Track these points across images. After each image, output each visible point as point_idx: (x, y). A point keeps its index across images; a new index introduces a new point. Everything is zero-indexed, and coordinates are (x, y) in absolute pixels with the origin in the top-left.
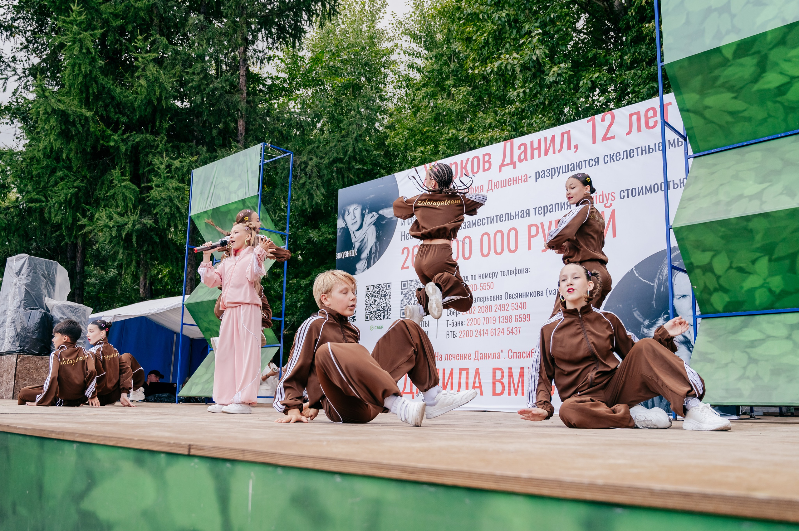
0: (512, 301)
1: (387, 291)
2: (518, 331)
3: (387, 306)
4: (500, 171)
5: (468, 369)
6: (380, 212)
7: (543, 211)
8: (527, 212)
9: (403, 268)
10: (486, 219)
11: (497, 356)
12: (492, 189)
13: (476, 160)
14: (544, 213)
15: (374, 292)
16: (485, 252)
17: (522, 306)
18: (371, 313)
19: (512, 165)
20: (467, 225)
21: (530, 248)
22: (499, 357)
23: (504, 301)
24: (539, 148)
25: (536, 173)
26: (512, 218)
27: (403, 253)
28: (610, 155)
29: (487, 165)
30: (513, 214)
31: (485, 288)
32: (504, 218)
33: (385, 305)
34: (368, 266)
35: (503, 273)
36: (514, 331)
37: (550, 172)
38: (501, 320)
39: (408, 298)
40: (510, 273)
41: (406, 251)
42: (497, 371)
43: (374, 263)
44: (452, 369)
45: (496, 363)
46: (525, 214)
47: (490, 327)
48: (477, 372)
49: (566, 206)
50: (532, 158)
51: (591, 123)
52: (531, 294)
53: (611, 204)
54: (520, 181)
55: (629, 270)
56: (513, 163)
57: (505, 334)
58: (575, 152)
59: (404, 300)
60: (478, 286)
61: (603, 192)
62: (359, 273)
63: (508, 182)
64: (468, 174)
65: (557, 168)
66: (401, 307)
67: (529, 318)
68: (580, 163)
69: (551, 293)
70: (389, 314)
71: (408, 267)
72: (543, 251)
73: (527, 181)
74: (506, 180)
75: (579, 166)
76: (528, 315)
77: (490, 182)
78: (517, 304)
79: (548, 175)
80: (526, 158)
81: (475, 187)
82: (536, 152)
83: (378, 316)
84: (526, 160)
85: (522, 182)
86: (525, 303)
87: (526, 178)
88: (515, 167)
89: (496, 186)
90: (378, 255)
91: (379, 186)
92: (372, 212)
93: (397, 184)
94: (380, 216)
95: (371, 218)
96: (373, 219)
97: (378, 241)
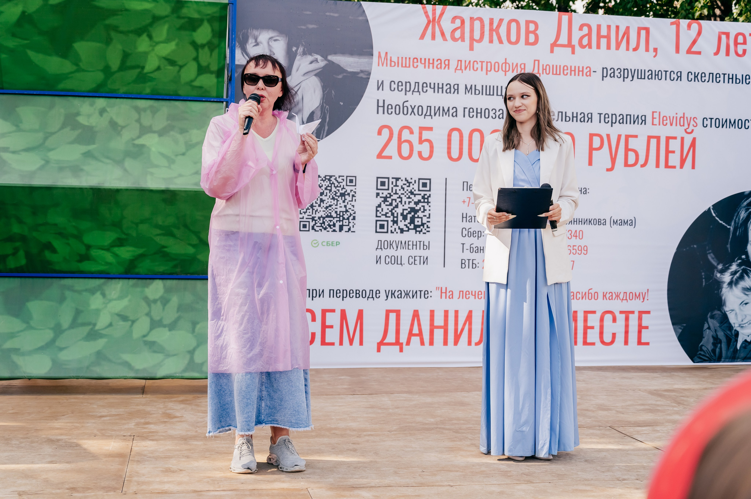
1: (348, 189)
3: (347, 211)
4: (552, 51)
6: (330, 58)
7: (610, 119)
8: (590, 116)
9: (380, 156)
13: (514, 25)
14: (612, 123)
17: (577, 235)
18: (313, 219)
19: (570, 49)
20: (498, 114)
21: (590, 163)
24: (608, 37)
25: (603, 68)
26: (568, 119)
27: (380, 133)
28: (695, 73)
29: (532, 38)
30: (569, 114)
33: (344, 209)
37: (622, 73)
39: (391, 204)
41: (386, 132)
44: (470, 312)
46: (587, 118)
49: (640, 121)
50: (598, 47)
51: (674, 27)
52: (590, 222)
53: (693, 130)
54: (581, 73)
56: (570, 45)
58: (655, 56)
59: (383, 205)
63: (564, 70)
64: (501, 42)
65: (631, 70)
66: (377, 216)
67: (587, 250)
68: (660, 72)
69: (615, 222)
70: (351, 225)
71: (390, 157)
72: (608, 170)
73: (590, 75)
74: (560, 66)
75: (658, 75)
76: (585, 247)
77: (536, 62)
78: (570, 232)
79: (619, 76)
80: (590, 45)
81: (513, 64)
82: (604, 41)
83: (329, 226)
84: (590, 47)
85: (583, 75)
86: (581, 232)
87: (589, 72)
88: (573, 52)
89: (544, 71)
90: (326, 128)
91: (328, 14)
92: (313, 54)
93: (368, 21)
94: (331, 64)
95: (311, 63)
96: (314, 66)
97: (326, 105)
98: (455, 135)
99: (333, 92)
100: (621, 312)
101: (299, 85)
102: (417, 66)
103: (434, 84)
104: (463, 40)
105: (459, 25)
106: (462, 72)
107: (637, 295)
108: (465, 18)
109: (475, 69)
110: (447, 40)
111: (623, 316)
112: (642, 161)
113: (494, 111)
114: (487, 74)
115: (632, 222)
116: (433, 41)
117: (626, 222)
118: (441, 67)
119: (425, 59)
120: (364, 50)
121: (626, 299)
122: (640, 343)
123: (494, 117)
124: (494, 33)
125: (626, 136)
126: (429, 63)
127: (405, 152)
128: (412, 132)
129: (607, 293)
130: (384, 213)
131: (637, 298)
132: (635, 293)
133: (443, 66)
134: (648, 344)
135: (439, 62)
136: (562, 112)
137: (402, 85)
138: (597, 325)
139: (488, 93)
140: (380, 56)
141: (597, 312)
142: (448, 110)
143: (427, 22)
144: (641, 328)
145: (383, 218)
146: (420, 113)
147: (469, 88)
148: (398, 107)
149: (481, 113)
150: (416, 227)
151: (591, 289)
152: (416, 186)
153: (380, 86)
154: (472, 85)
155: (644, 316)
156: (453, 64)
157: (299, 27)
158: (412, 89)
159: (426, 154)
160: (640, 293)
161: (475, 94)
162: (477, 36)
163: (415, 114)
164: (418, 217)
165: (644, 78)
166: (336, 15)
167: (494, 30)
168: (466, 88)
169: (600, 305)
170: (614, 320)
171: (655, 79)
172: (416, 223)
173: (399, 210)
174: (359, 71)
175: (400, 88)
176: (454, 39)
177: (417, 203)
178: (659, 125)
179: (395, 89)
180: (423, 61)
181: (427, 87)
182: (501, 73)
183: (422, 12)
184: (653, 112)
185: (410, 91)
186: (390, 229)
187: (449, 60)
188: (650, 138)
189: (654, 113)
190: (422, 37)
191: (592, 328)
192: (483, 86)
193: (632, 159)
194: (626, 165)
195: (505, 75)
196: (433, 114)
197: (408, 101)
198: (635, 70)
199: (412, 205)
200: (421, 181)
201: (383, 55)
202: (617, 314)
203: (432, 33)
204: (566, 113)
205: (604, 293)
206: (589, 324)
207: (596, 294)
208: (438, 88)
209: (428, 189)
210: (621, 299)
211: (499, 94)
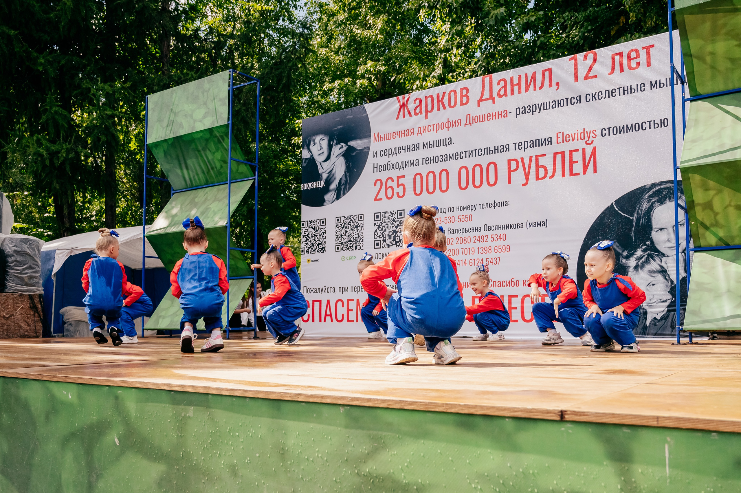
0: (491, 232)
1: (360, 222)
2: (498, 261)
3: (359, 237)
4: (479, 105)
6: (349, 144)
7: (523, 146)
8: (507, 147)
9: (376, 199)
10: (464, 153)
12: (470, 123)
13: (452, 94)
14: (524, 148)
15: (345, 224)
16: (463, 185)
17: (502, 238)
18: (342, 243)
19: (491, 101)
20: (443, 158)
21: (509, 182)
23: (483, 233)
24: (519, 84)
25: (516, 109)
26: (491, 152)
27: (375, 185)
28: (592, 94)
29: (465, 99)
30: (492, 149)
31: (463, 220)
32: (483, 153)
33: (357, 236)
34: (338, 198)
35: (482, 206)
36: (494, 261)
37: (531, 109)
38: (481, 251)
39: (382, 229)
40: (489, 205)
41: (379, 183)
43: (344, 194)
49: (547, 142)
50: (512, 93)
51: (573, 61)
52: (510, 227)
53: (593, 141)
54: (500, 116)
55: (608, 204)
56: (491, 97)
58: (557, 89)
59: (378, 231)
60: (456, 218)
61: (584, 129)
62: (328, 204)
63: (488, 117)
64: (445, 108)
65: (538, 104)
66: (375, 238)
67: (509, 249)
68: (562, 100)
69: (531, 225)
70: (361, 245)
71: (381, 199)
72: (523, 185)
73: (507, 116)
74: (485, 115)
75: (560, 103)
76: (508, 246)
77: (468, 116)
78: (496, 236)
79: (529, 112)
80: (506, 94)
81: (453, 121)
82: (516, 88)
83: (350, 247)
85: (502, 118)
86: (504, 235)
87: (506, 114)
88: (494, 103)
89: (474, 121)
90: (348, 187)
91: (347, 117)
92: (341, 143)
93: (368, 116)
94: (349, 147)
96: (341, 150)
97: (348, 172)
98: (418, 178)
99: (350, 164)
101: (334, 164)
102: (395, 137)
103: (405, 146)
104: (421, 113)
105: (419, 104)
106: (421, 135)
109: (429, 131)
110: (412, 116)
112: (550, 173)
113: (441, 157)
114: (436, 133)
115: (544, 223)
116: (404, 119)
117: (539, 223)
118: (409, 135)
119: (400, 132)
120: (366, 135)
123: (441, 161)
124: (440, 103)
125: (536, 156)
126: (402, 134)
127: (390, 195)
128: (393, 181)
130: (378, 235)
133: (410, 133)
135: (408, 131)
136: (487, 148)
137: (387, 152)
138: (519, 306)
139: (437, 145)
140: (374, 136)
141: (518, 296)
142: (413, 162)
143: (400, 107)
145: (378, 239)
146: (397, 167)
147: (425, 144)
148: (384, 166)
149: (433, 160)
150: (396, 242)
151: (514, 278)
152: (396, 216)
153: (375, 155)
154: (427, 143)
156: (416, 131)
157: (334, 129)
158: (393, 153)
159: (401, 194)
161: (429, 147)
162: (430, 108)
163: (394, 169)
164: (398, 236)
165: (549, 109)
166: (352, 117)
167: (440, 101)
169: (521, 291)
171: (558, 107)
172: (397, 240)
173: (387, 233)
174: (364, 148)
175: (386, 154)
176: (416, 114)
177: (396, 227)
178: (563, 142)
179: (383, 155)
180: (398, 134)
181: (401, 149)
182: (445, 129)
183: (397, 101)
184: (557, 133)
185: (391, 154)
186: (382, 245)
187: (413, 129)
188: (556, 154)
190: (397, 118)
191: (515, 308)
192: (434, 141)
193: (542, 173)
194: (538, 179)
195: (448, 130)
196: (404, 166)
197: (390, 161)
198: (541, 104)
199: (394, 228)
200: (399, 212)
201: (376, 135)
203: (403, 113)
204: (490, 148)
205: (523, 281)
206: (513, 306)
207: (517, 282)
208: (407, 149)
209: (403, 216)
211: (445, 144)
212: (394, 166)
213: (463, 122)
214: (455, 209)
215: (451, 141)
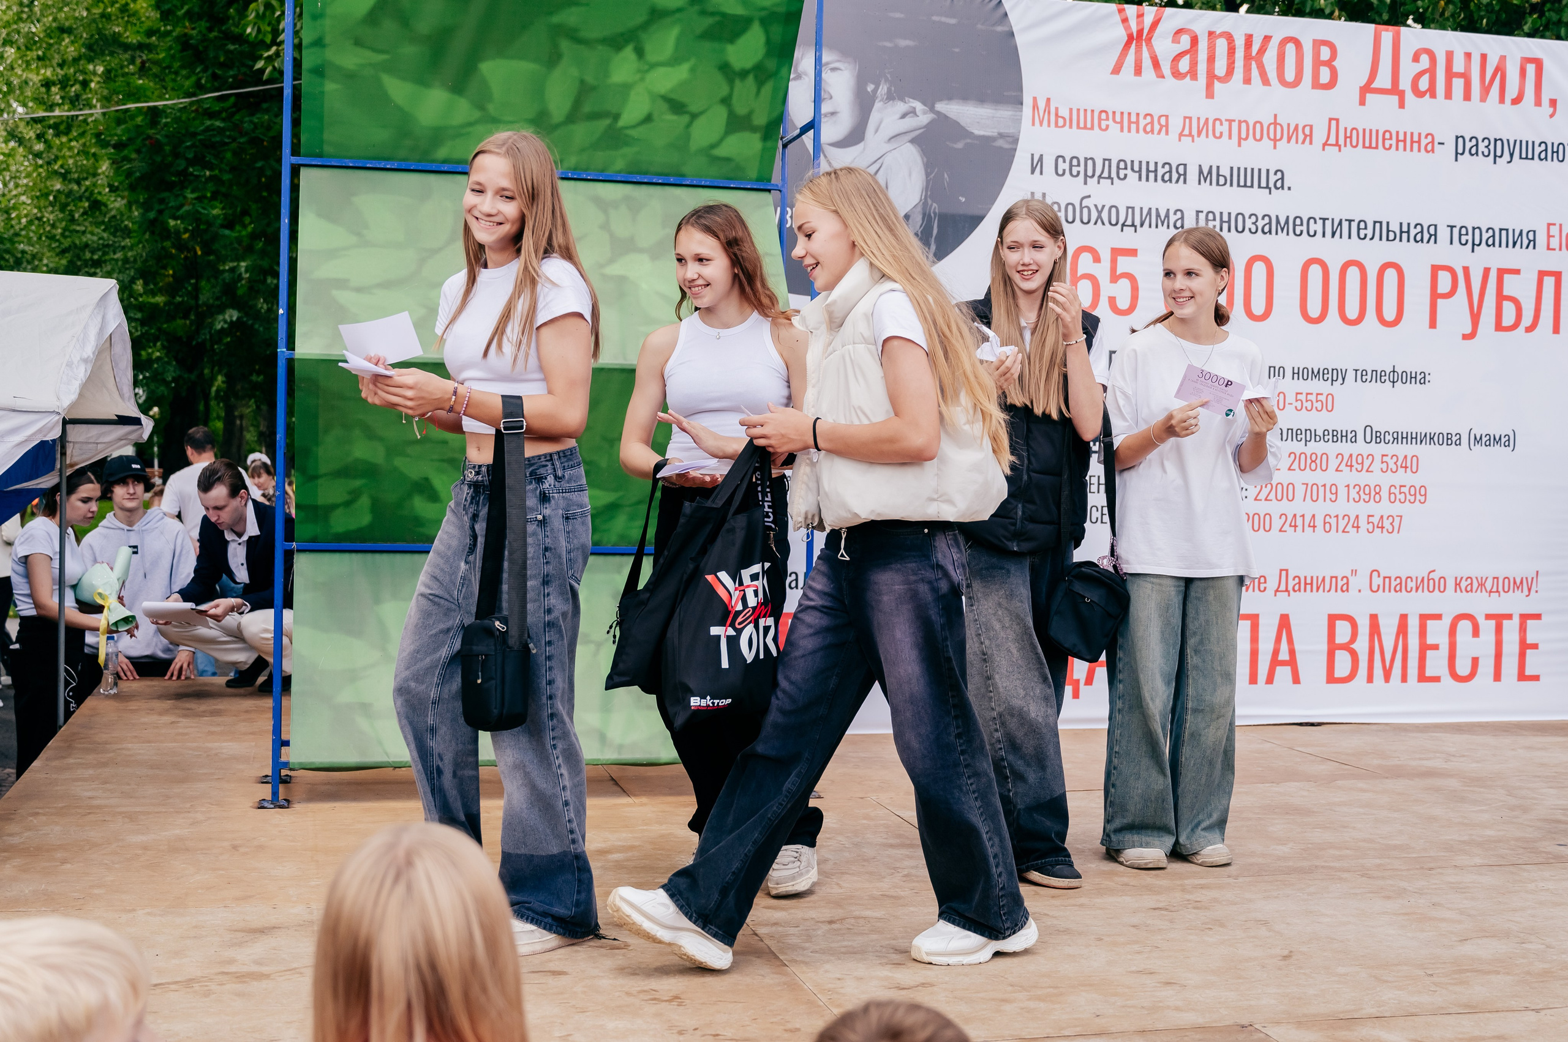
0: (1382, 448)
2: (1396, 524)
4: (1362, 102)
5: (1257, 616)
6: (940, 107)
7: (1470, 237)
8: (1432, 231)
10: (1320, 223)
11: (1340, 584)
12: (1337, 144)
13: (1290, 48)
14: (1474, 244)
16: (1314, 311)
17: (1408, 465)
19: (1395, 98)
20: (1260, 224)
21: (1433, 324)
22: (1346, 588)
23: (1360, 447)
24: (1468, 77)
25: (1457, 138)
26: (1391, 236)
29: (1325, 75)
30: (1395, 227)
31: (1309, 405)
32: (1369, 232)
35: (1362, 375)
36: (1387, 524)
37: (1492, 147)
38: (1353, 493)
40: (1379, 376)
42: (1338, 623)
45: (1338, 603)
46: (1426, 234)
47: (1321, 508)
48: (1284, 622)
49: (1525, 242)
50: (1448, 95)
52: (1431, 439)
54: (1415, 145)
56: (1395, 90)
57: (1363, 530)
58: (1552, 116)
60: (1291, 398)
63: (1384, 139)
64: (1266, 81)
65: (1508, 140)
67: (1425, 495)
68: (1561, 146)
69: (1478, 440)
72: (1466, 337)
73: (1433, 150)
74: (1377, 131)
75: (1557, 152)
76: (1423, 489)
77: (1334, 123)
78: (1395, 458)
79: (1486, 154)
80: (1432, 92)
81: (1289, 125)
82: (1458, 84)
84: (1433, 95)
85: (1419, 150)
86: (1415, 459)
87: (1431, 144)
88: (1402, 105)
89: (1348, 140)
91: (935, 18)
92: (907, 99)
93: (1012, 34)
94: (942, 118)
95: (903, 116)
96: (910, 123)
97: (934, 201)
99: (946, 176)
100: (1488, 617)
101: (880, 161)
102: (1107, 126)
103: (1140, 162)
104: (1194, 77)
105: (1188, 47)
106: (1193, 141)
107: (1518, 582)
108: (1198, 33)
109: (1218, 135)
110: (1163, 77)
111: (1493, 623)
112: (1527, 319)
113: (1253, 218)
114: (1239, 145)
115: (1509, 440)
116: (1137, 78)
117: (1497, 439)
118: (1152, 131)
119: (1122, 113)
120: (1005, 94)
121: (1497, 591)
122: (1522, 676)
123: (1253, 230)
124: (1254, 65)
125: (1499, 270)
126: (1129, 122)
128: (1097, 259)
129: (1462, 578)
131: (1518, 588)
132: (1514, 579)
133: (1157, 127)
134: (1536, 678)
135: (1149, 119)
136: (1381, 223)
137: (1079, 165)
138: (1444, 642)
139: (1242, 183)
140: (1035, 106)
141: (1443, 617)
142: (1167, 216)
143: (1126, 38)
144: (1525, 647)
146: (1114, 222)
147: (1205, 171)
148: (1070, 208)
149: (1229, 222)
151: (1434, 571)
153: (1036, 165)
154: (1211, 167)
155: (1529, 622)
156: (1176, 124)
157: (880, 44)
158: (1098, 173)
159: (1124, 304)
160: (1522, 579)
161: (1218, 184)
162: (1220, 68)
163: (1103, 224)
165: (1533, 159)
166: (953, 21)
167: (1253, 58)
168: (1201, 172)
169: (1449, 604)
170: (1476, 633)
171: (1552, 160)
174: (996, 134)
175: (1075, 170)
176: (1177, 74)
178: (1560, 249)
179: (1064, 171)
180: (1118, 119)
181: (1126, 168)
182: (1267, 143)
183: (1117, 18)
184: (1549, 225)
185: (1093, 176)
187: (1167, 117)
188: (1542, 274)
189: (1551, 227)
190: (1117, 70)
191: (1436, 647)
192: (1232, 168)
193: (1509, 314)
194: (1499, 327)
195: (1275, 147)
196: (1137, 222)
197: (1089, 196)
198: (1515, 141)
201: (1042, 105)
202: (1481, 620)
203: (1136, 61)
204: (1388, 223)
205: (1456, 578)
206: (1430, 640)
207: (1442, 580)
208: (1147, 172)
210: (1488, 590)
211: (1264, 184)
212: (1105, 215)
213: (1319, 136)
214: (1289, 373)
215: (1282, 179)
